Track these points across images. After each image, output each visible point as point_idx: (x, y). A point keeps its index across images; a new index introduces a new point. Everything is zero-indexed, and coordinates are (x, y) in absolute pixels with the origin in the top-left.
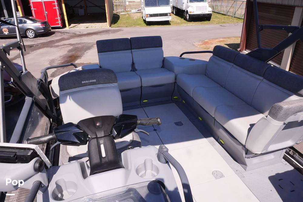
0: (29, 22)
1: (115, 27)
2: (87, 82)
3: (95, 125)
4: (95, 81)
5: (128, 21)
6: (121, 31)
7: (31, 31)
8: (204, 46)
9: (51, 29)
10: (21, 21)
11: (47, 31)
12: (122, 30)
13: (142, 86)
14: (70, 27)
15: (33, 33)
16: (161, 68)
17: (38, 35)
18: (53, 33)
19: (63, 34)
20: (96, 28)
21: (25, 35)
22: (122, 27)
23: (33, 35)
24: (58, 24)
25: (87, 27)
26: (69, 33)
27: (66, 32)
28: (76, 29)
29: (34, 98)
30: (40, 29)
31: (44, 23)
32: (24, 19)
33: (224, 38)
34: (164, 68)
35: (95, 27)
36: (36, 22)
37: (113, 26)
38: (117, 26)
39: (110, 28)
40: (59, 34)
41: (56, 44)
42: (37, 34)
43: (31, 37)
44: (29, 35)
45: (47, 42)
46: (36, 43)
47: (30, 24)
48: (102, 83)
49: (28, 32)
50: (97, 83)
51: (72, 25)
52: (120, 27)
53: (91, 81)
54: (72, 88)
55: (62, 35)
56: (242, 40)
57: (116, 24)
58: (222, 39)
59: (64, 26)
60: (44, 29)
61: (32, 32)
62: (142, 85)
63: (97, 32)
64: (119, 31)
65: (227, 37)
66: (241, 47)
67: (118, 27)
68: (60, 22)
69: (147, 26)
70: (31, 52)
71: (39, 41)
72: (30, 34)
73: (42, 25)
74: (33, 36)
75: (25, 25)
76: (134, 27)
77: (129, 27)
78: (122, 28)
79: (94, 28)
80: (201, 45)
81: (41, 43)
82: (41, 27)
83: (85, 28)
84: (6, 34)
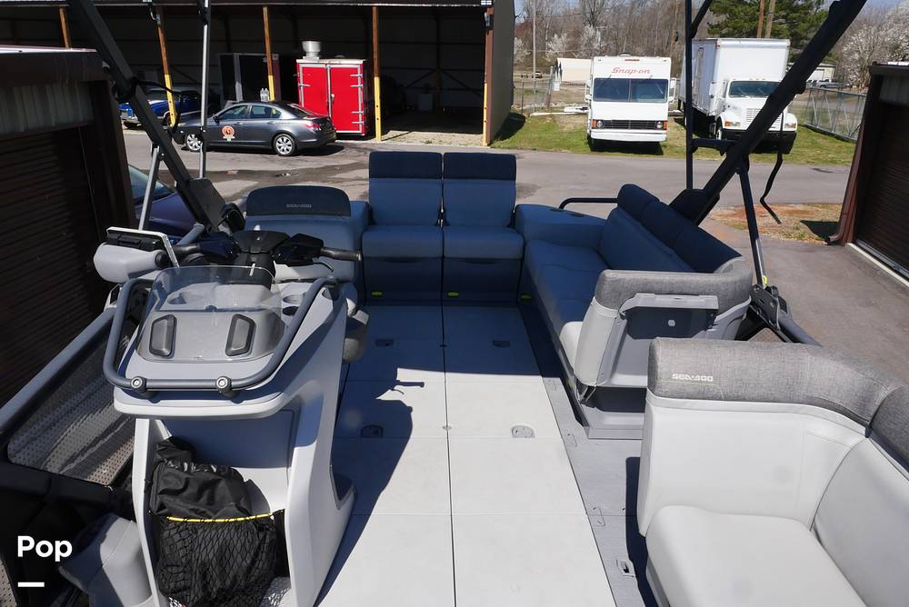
0: (285, 115)
1: (503, 148)
2: (296, 206)
4: (310, 206)
5: (543, 135)
7: (285, 139)
9: (335, 136)
10: (268, 111)
11: (324, 142)
14: (386, 136)
15: (289, 143)
16: (508, 227)
17: (301, 149)
18: (340, 148)
19: (362, 153)
20: (452, 145)
21: (271, 148)
22: (521, 149)
23: (290, 148)
24: (356, 127)
25: (429, 142)
27: (371, 147)
28: (399, 143)
30: (309, 135)
31: (320, 122)
32: (275, 109)
35: (450, 143)
36: (301, 118)
37: (497, 143)
38: (510, 145)
39: (488, 148)
40: (354, 151)
41: (338, 176)
42: (299, 148)
43: (283, 153)
44: (280, 147)
45: (317, 169)
46: (290, 169)
47: (287, 121)
49: (280, 140)
51: (392, 133)
52: (516, 148)
53: (302, 206)
55: (359, 156)
57: (507, 140)
59: (370, 133)
60: (318, 135)
61: (287, 141)
62: (445, 254)
67: (509, 148)
68: (361, 122)
69: (592, 153)
71: (300, 163)
72: (284, 146)
73: (314, 126)
74: (288, 150)
75: (275, 122)
76: (555, 151)
77: (539, 150)
79: (445, 145)
80: (728, 215)
81: (304, 171)
82: (312, 129)
83: (422, 144)
84: (229, 140)
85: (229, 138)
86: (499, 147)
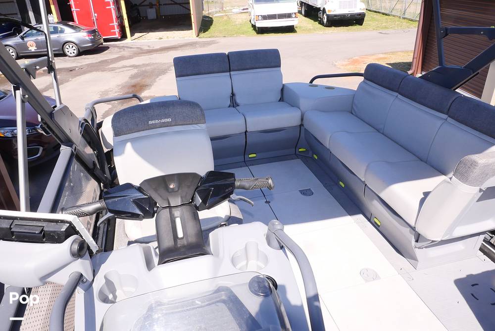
0: (67, 30)
1: (206, 38)
2: (157, 121)
3: (167, 188)
4: (169, 120)
5: (226, 27)
6: (214, 43)
7: (71, 46)
8: (352, 66)
9: (102, 41)
10: (56, 29)
11: (96, 46)
12: (217, 43)
13: (246, 131)
14: (134, 37)
15: (74, 48)
16: (279, 101)
18: (107, 48)
19: (122, 50)
20: (175, 39)
21: (62, 52)
23: (75, 52)
24: (114, 33)
25: (161, 39)
26: (131, 48)
27: (127, 46)
28: (143, 41)
29: (74, 148)
30: (86, 42)
31: (91, 32)
32: (60, 26)
33: (385, 53)
34: (283, 101)
35: (174, 38)
36: (79, 31)
37: (202, 35)
38: (209, 36)
39: (198, 39)
40: (116, 49)
41: (111, 66)
42: (81, 51)
43: (71, 55)
44: (68, 52)
45: (96, 63)
46: (79, 65)
47: (69, 34)
48: (180, 123)
49: (67, 47)
50: (173, 124)
51: (137, 35)
52: (213, 37)
53: (163, 121)
54: (133, 131)
55: (120, 51)
56: (416, 56)
57: (207, 32)
58: (382, 56)
59: (124, 36)
60: (92, 41)
61: (73, 47)
62: (248, 130)
63: (176, 45)
64: (211, 44)
65: (391, 52)
66: (414, 68)
68: (117, 30)
69: (258, 35)
70: (72, 78)
71: (84, 60)
72: (71, 50)
73: (89, 36)
74: (74, 53)
75: (62, 35)
76: (237, 36)
77: (228, 37)
78: (217, 38)
79: (171, 39)
80: (346, 65)
81: (88, 65)
82: (87, 38)
83: (157, 40)
84: (33, 50)
85: (33, 49)
86: (204, 37)
